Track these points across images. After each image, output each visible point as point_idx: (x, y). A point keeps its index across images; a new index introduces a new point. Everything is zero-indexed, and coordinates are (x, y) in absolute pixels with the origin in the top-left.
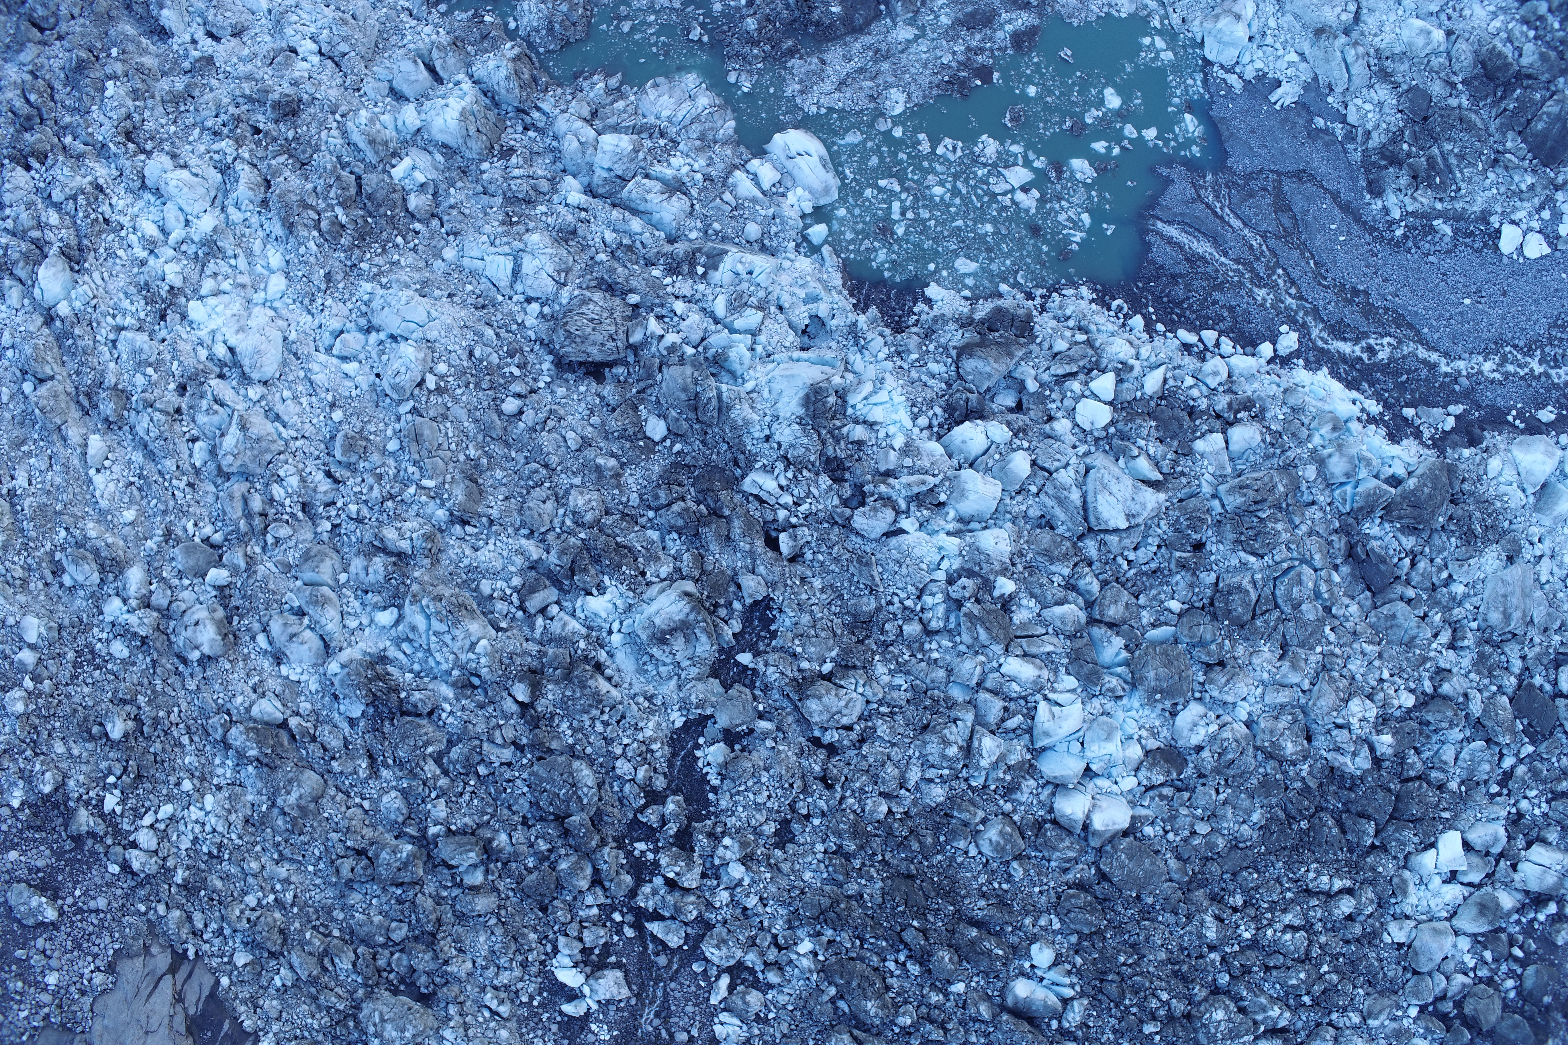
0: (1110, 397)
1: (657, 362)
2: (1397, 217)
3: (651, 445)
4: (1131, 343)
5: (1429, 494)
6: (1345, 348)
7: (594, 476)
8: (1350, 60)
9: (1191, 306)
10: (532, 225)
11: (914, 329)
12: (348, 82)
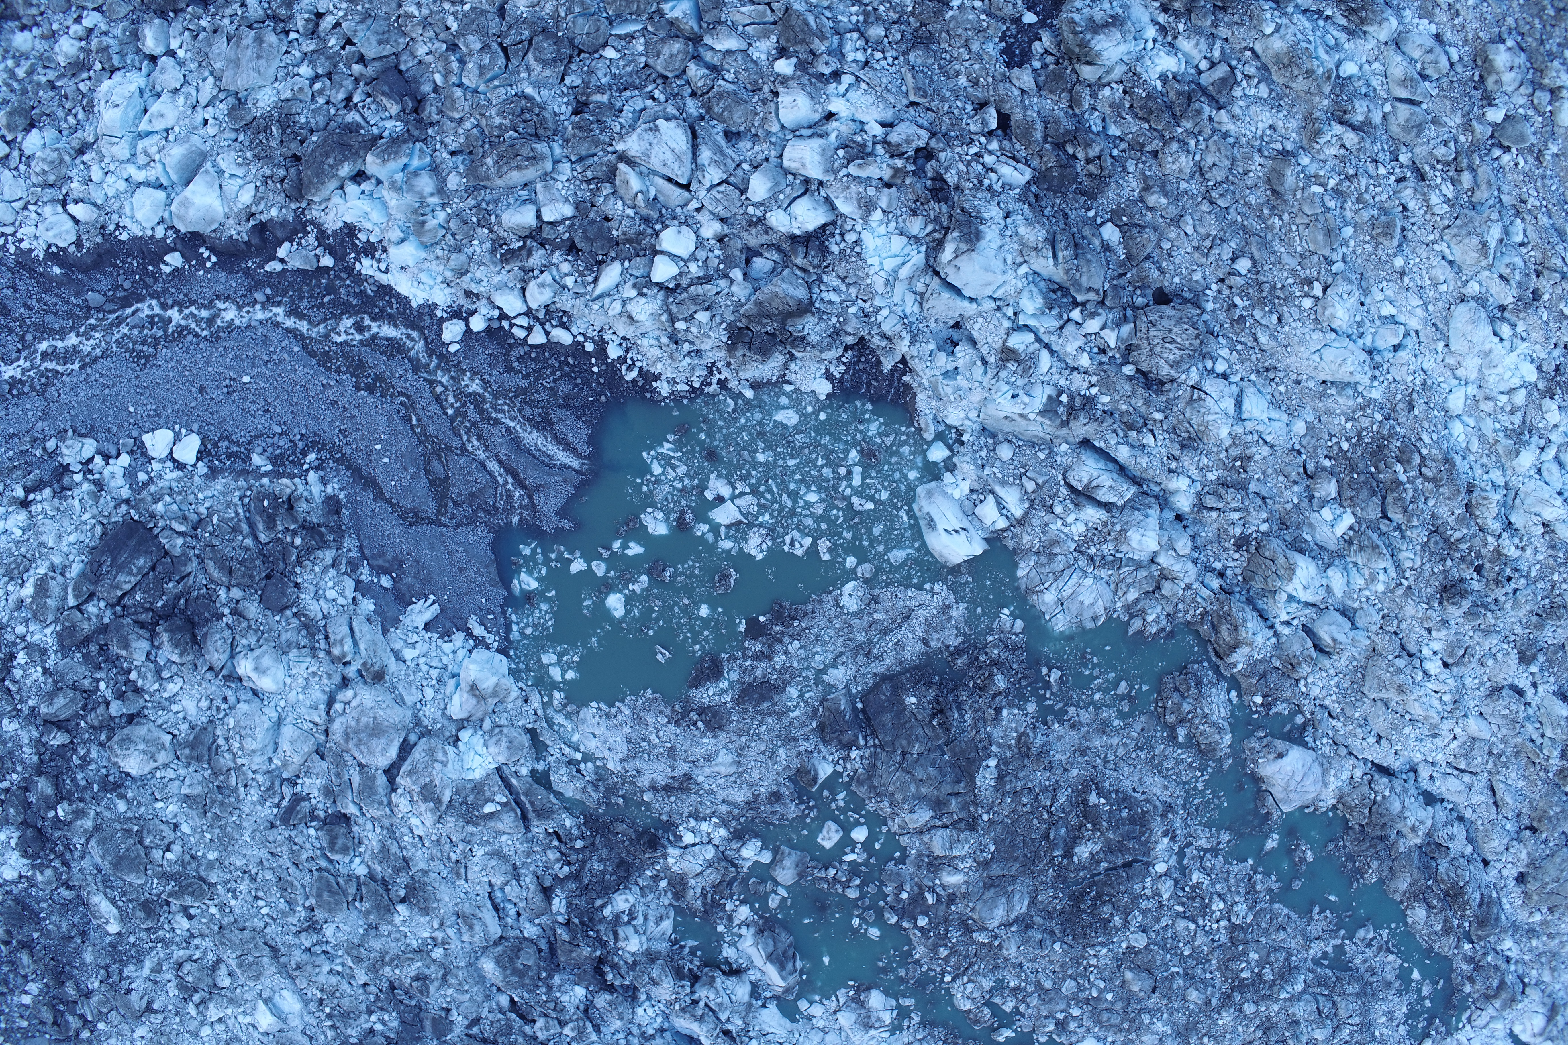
0: (658, 258)
1: (1108, 303)
2: (312, 472)
3: (1115, 217)
4: (630, 317)
5: (328, 157)
6: (388, 331)
7: (1169, 188)
8: (348, 642)
9: (553, 373)
10: (1223, 455)
11: (850, 340)
12: (1395, 622)
